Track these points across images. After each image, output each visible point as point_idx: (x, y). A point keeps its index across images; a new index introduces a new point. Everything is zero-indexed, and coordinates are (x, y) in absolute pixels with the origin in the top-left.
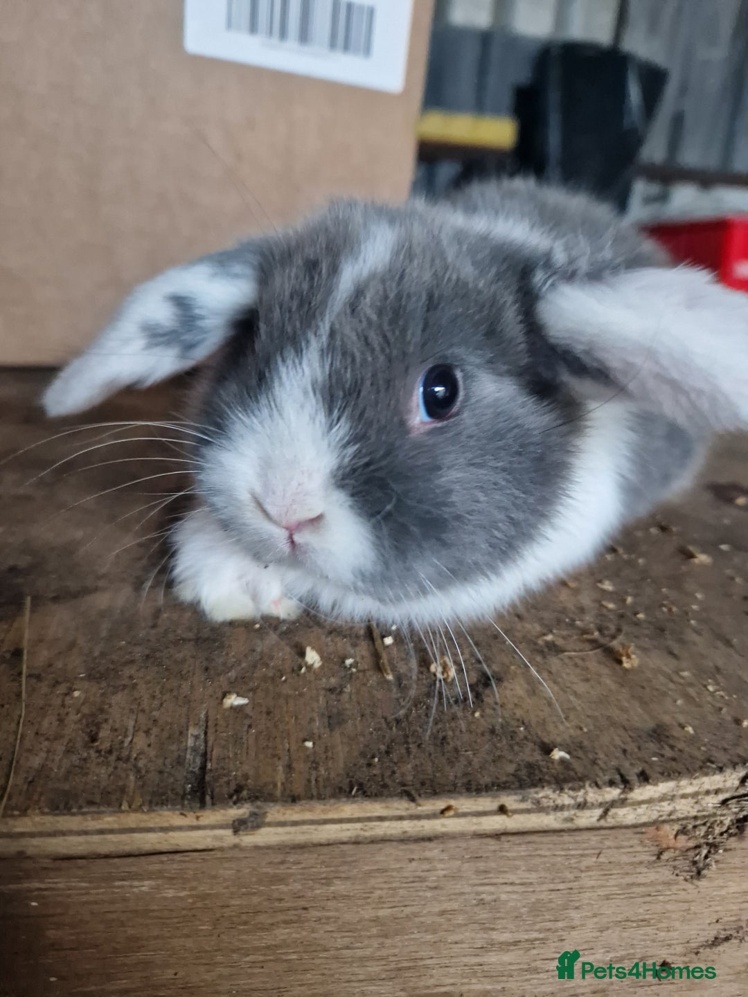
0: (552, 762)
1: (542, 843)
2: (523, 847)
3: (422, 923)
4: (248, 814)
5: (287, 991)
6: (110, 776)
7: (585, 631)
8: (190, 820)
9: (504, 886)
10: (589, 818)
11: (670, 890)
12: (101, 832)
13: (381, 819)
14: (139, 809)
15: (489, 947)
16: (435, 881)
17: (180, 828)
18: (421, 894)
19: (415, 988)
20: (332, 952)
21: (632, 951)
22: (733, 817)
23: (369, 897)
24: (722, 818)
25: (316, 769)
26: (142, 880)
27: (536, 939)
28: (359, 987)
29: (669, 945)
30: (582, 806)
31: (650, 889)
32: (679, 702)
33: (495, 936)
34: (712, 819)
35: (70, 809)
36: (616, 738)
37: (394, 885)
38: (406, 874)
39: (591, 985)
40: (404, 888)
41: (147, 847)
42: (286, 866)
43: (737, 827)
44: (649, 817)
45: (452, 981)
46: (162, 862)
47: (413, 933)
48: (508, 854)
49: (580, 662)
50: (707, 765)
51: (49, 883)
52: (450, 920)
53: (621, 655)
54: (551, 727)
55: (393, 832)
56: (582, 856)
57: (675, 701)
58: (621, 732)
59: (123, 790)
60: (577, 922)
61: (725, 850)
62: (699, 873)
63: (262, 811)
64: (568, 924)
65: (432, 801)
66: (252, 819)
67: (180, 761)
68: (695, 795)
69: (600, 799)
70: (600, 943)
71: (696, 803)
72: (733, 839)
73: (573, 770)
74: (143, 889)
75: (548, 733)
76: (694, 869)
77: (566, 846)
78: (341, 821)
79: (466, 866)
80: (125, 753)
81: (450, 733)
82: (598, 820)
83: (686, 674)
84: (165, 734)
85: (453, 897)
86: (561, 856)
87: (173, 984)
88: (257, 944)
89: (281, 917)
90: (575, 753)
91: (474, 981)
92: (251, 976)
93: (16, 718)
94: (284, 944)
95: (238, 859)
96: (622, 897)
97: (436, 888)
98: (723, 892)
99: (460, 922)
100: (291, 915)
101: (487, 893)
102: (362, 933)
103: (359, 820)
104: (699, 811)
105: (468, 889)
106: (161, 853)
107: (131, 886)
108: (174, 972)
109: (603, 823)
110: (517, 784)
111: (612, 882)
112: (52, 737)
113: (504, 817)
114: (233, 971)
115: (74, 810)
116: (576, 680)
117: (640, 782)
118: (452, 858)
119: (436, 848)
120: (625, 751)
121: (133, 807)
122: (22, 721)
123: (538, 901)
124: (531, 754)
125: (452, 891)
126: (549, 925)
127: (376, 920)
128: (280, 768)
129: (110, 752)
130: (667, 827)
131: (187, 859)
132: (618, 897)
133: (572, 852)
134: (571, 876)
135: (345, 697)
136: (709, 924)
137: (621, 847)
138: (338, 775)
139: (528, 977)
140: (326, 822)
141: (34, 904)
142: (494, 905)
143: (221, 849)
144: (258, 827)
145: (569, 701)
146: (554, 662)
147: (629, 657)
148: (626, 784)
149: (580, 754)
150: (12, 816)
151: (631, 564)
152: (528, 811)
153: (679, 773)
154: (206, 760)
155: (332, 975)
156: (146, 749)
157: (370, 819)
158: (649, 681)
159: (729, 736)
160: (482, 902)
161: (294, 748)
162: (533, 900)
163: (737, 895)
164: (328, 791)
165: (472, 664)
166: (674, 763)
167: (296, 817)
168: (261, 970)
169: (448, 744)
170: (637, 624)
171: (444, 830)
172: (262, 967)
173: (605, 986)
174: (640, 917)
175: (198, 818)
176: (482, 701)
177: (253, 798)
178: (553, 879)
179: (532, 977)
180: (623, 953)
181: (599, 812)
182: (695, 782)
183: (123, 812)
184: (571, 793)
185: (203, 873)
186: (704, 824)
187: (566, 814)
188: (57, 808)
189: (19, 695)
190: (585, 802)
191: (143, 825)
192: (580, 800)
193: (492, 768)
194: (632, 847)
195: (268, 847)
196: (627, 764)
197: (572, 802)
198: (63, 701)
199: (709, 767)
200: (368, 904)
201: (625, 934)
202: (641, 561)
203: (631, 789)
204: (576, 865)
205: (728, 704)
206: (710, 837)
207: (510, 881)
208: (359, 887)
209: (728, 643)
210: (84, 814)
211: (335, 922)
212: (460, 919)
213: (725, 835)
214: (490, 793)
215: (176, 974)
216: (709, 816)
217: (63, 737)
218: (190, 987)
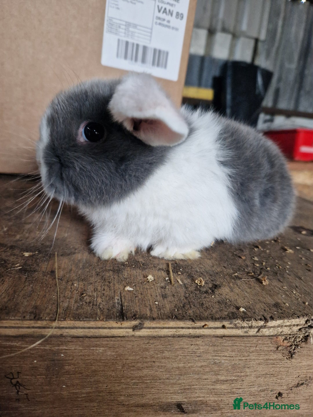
0: (240, 312)
1: (237, 341)
2: (230, 342)
3: (194, 370)
4: (138, 323)
5: (145, 396)
6: (91, 310)
7: (248, 273)
8: (119, 325)
9: (223, 357)
10: (253, 332)
11: (281, 363)
12: (89, 328)
13: (182, 328)
14: (102, 320)
15: (217, 382)
16: (199, 354)
17: (115, 328)
18: (194, 358)
19: (190, 398)
20: (162, 380)
21: (268, 387)
22: (303, 335)
23: (176, 359)
24: (299, 335)
25: (160, 311)
26: (100, 347)
27: (234, 380)
28: (170, 396)
29: (281, 385)
30: (251, 327)
31: (275, 362)
32: (283, 296)
33: (220, 377)
34: (296, 336)
35: (80, 319)
36: (262, 306)
37: (185, 354)
38: (189, 350)
39: (253, 401)
40: (189, 356)
41: (104, 334)
42: (149, 344)
43: (305, 339)
44: (274, 333)
45: (203, 395)
46: (108, 341)
47: (190, 374)
48: (225, 345)
49: (248, 283)
50: (294, 315)
51: (69, 347)
52: (204, 370)
53: (262, 280)
54: (239, 302)
55: (186, 333)
56: (251, 346)
57: (282, 296)
58: (264, 304)
59: (96, 314)
60: (248, 374)
61: (301, 347)
62: (292, 356)
63: (143, 323)
64: (245, 374)
65: (200, 322)
66: (140, 325)
67: (114, 306)
68: (290, 326)
69: (257, 325)
70: (256, 383)
71: (290, 329)
72: (303, 343)
73: (247, 315)
74: (100, 351)
75: (238, 303)
76: (290, 355)
77: (245, 342)
78: (169, 328)
79: (210, 348)
80: (95, 303)
81: (204, 302)
82: (256, 333)
83: (285, 287)
84: (108, 298)
85: (205, 360)
86: (243, 346)
87: (106, 391)
88: (136, 375)
89: (146, 365)
90: (248, 310)
91: (211, 396)
92: (133, 388)
93: (56, 291)
94: (146, 376)
95: (133, 341)
96: (265, 364)
97: (199, 356)
98: (301, 364)
99: (207, 371)
100: (149, 364)
101: (218, 359)
102: (173, 373)
103: (175, 328)
104: (291, 332)
105: (211, 358)
106: (108, 337)
107: (96, 350)
108: (106, 385)
109: (258, 334)
110: (228, 318)
111: (261, 358)
112: (69, 298)
113: (224, 330)
114: (127, 386)
115: (81, 319)
116: (246, 288)
117: (271, 320)
118: (206, 345)
119: (200, 341)
120: (265, 310)
121: (101, 319)
122: (58, 292)
123: (235, 364)
124: (232, 309)
125: (205, 358)
126: (239, 374)
127: (178, 368)
128: (148, 310)
129: (90, 303)
130: (280, 337)
131: (116, 340)
132: (263, 364)
133: (247, 345)
134: (246, 354)
135: (167, 290)
136: (296, 378)
137: (265, 344)
138: (168, 313)
139: (231, 396)
140: (164, 328)
141: (62, 355)
142: (219, 364)
143: (128, 337)
144: (141, 329)
145: (245, 294)
146: (238, 282)
147: (265, 281)
148: (266, 320)
149: (250, 310)
150: (61, 320)
151: (264, 252)
152: (232, 328)
153: (284, 317)
154: (122, 307)
155: (161, 390)
156: (102, 302)
157: (179, 328)
158: (272, 289)
159: (301, 307)
160: (215, 363)
161: (151, 304)
162: (233, 363)
163: (306, 366)
164: (165, 317)
165: (210, 281)
166: (282, 314)
167: (154, 326)
168: (137, 387)
169: (204, 305)
170: (267, 271)
171: (203, 333)
172: (137, 385)
173: (258, 401)
174: (271, 373)
175: (121, 324)
176: (214, 293)
177: (140, 318)
178: (240, 355)
179: (232, 395)
180: (265, 388)
181: (256, 330)
182: (290, 321)
183: (97, 321)
184: (247, 322)
185: (121, 346)
186: (293, 337)
187: (245, 330)
188: (76, 318)
189: (56, 285)
190: (252, 326)
191: (103, 326)
192: (250, 325)
193: (220, 313)
194: (268, 344)
195: (144, 337)
196: (266, 314)
197: (247, 326)
198: (71, 287)
199: (294, 316)
200: (176, 361)
201: (265, 380)
202: (268, 251)
203: (268, 322)
204: (248, 350)
205: (301, 297)
206: (295, 342)
207: (225, 355)
208: (173, 354)
209: (300, 279)
210: (84, 321)
211: (164, 368)
212: (207, 369)
213: (301, 342)
214: (219, 320)
215: (107, 386)
216: (295, 334)
217: (73, 298)
218: (111, 392)
